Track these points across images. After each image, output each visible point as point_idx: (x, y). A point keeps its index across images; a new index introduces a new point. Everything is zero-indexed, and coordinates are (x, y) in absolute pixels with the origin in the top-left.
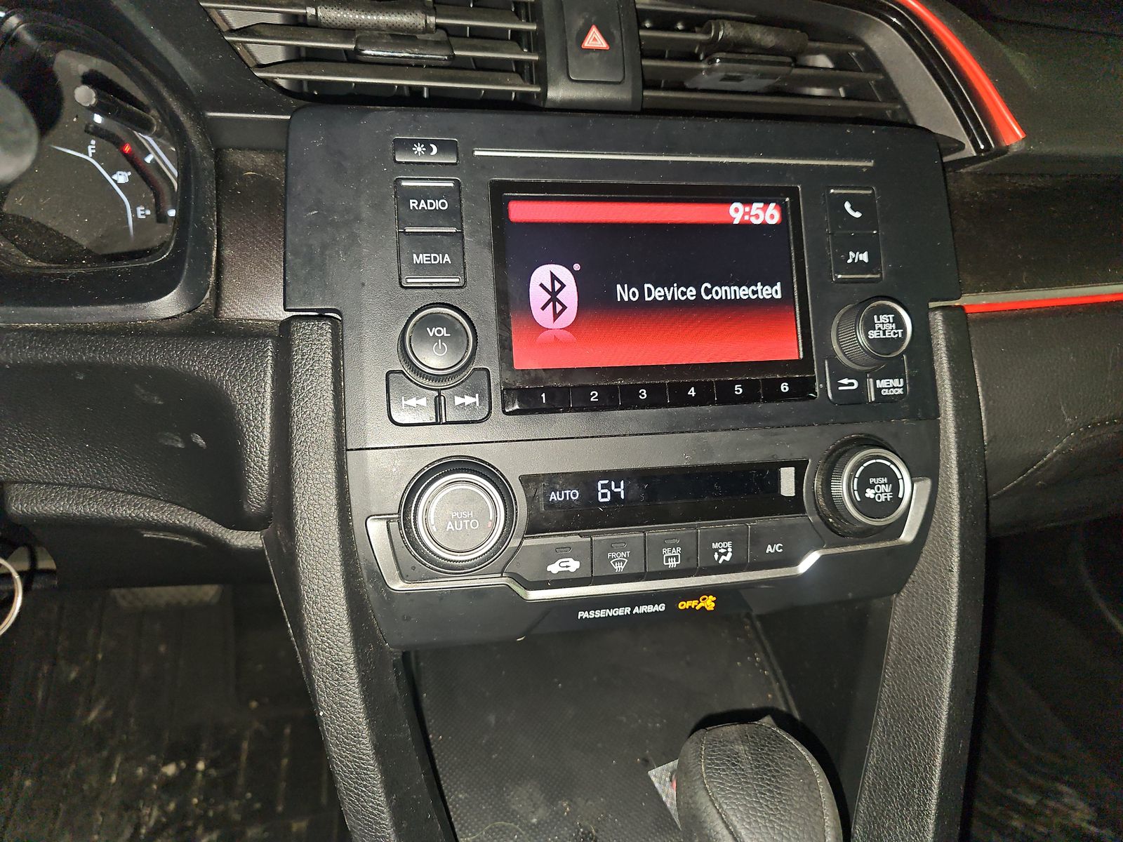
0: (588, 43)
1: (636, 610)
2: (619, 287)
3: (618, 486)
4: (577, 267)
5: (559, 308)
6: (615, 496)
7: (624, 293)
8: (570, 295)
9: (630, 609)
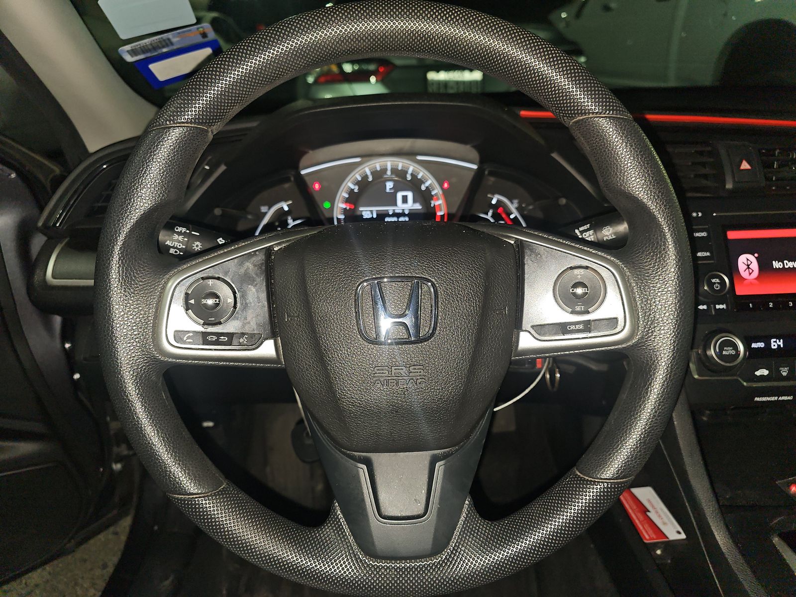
0: (742, 167)
1: (780, 398)
2: (774, 262)
3: (780, 341)
4: (756, 255)
5: (751, 271)
6: (779, 346)
7: (777, 265)
8: (755, 266)
9: (777, 398)
